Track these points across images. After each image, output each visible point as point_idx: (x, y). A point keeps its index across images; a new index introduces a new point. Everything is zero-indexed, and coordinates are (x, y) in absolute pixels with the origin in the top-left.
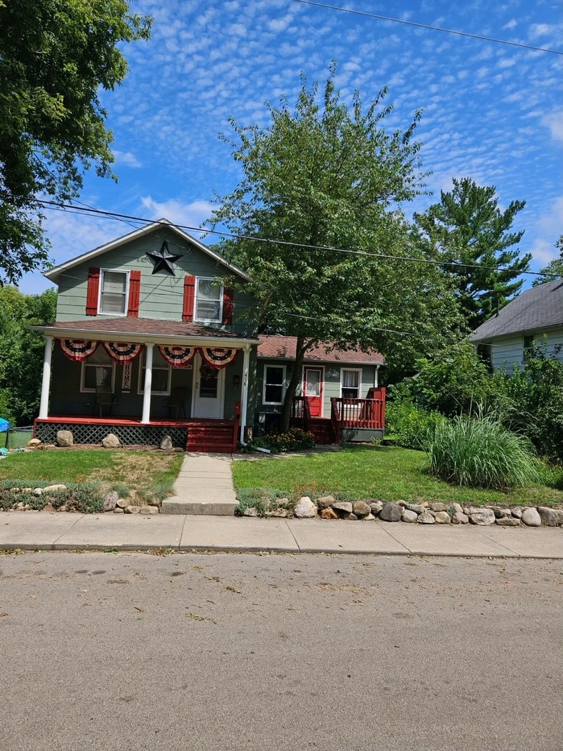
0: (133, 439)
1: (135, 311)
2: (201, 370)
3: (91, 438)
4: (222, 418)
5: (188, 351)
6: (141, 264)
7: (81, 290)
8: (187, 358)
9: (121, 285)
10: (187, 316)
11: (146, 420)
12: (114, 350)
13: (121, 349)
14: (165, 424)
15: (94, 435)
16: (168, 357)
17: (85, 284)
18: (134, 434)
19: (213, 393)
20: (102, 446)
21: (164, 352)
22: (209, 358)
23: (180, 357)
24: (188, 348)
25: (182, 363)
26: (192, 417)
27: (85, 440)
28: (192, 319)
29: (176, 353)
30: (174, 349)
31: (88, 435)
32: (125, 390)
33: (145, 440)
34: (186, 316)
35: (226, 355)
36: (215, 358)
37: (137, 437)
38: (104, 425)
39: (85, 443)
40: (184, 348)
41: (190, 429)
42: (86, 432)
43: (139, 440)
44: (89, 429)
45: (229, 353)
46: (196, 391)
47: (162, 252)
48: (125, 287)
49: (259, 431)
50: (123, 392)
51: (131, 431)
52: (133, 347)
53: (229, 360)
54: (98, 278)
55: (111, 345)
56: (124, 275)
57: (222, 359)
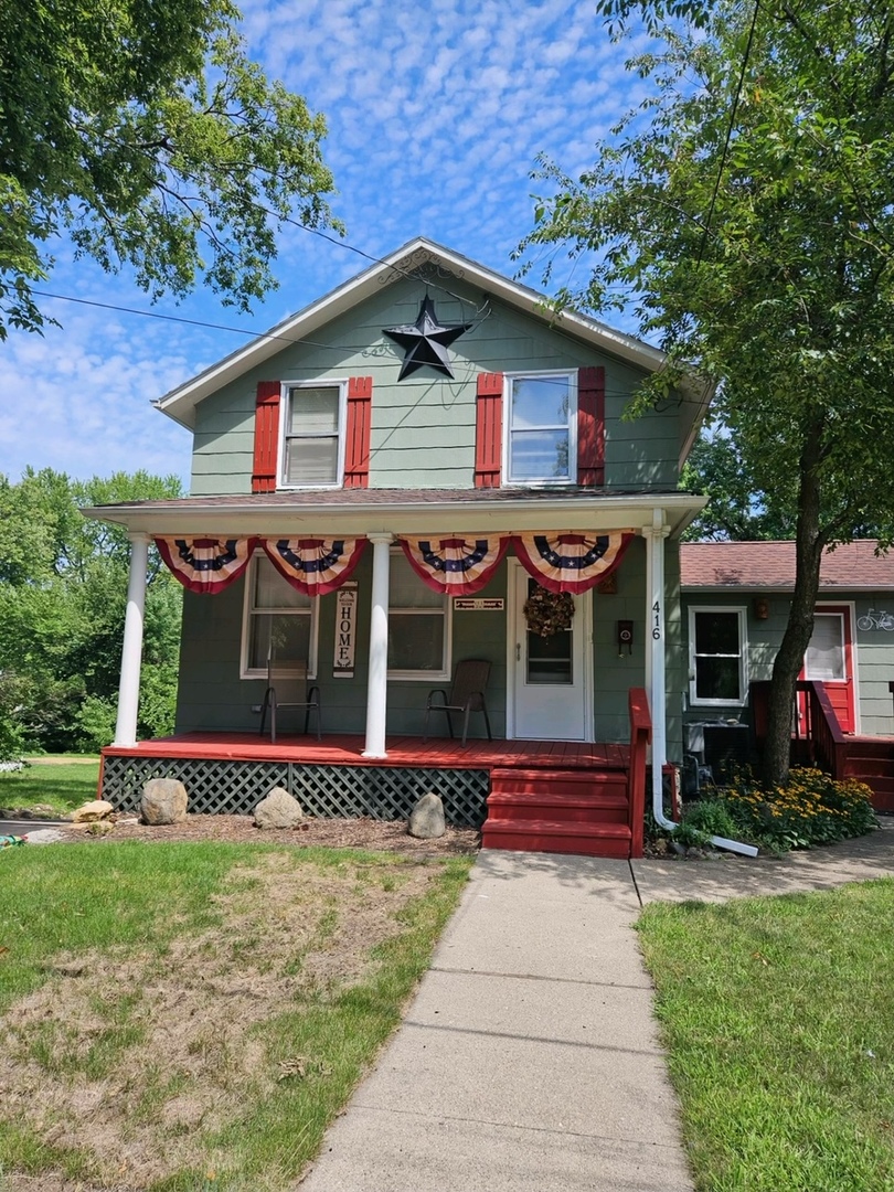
0: (343, 803)
1: (360, 474)
2: (526, 610)
3: (236, 798)
4: (590, 739)
5: (482, 548)
6: (372, 360)
7: (242, 435)
8: (479, 568)
9: (330, 417)
10: (487, 474)
11: (376, 748)
12: (292, 559)
13: (309, 555)
14: (426, 757)
15: (244, 790)
16: (430, 569)
17: (250, 424)
18: (344, 787)
19: (563, 673)
20: (254, 825)
21: (418, 556)
22: (542, 564)
23: (463, 566)
24: (483, 538)
25: (467, 585)
26: (509, 736)
27: (221, 804)
28: (499, 481)
29: (451, 555)
30: (443, 545)
31: (229, 790)
32: (341, 669)
33: (374, 805)
34: (483, 473)
35: (594, 551)
36: (559, 563)
37: (351, 795)
38: (268, 763)
39: (221, 812)
40: (471, 541)
41: (495, 773)
42: (222, 781)
43: (358, 804)
44: (230, 774)
45: (602, 544)
46: (516, 667)
47: (419, 323)
48: (336, 423)
49: (699, 777)
50: (336, 675)
51: (336, 780)
52: (338, 548)
53: (602, 565)
54: (277, 404)
55: (283, 545)
56: (334, 391)
57: (582, 563)
